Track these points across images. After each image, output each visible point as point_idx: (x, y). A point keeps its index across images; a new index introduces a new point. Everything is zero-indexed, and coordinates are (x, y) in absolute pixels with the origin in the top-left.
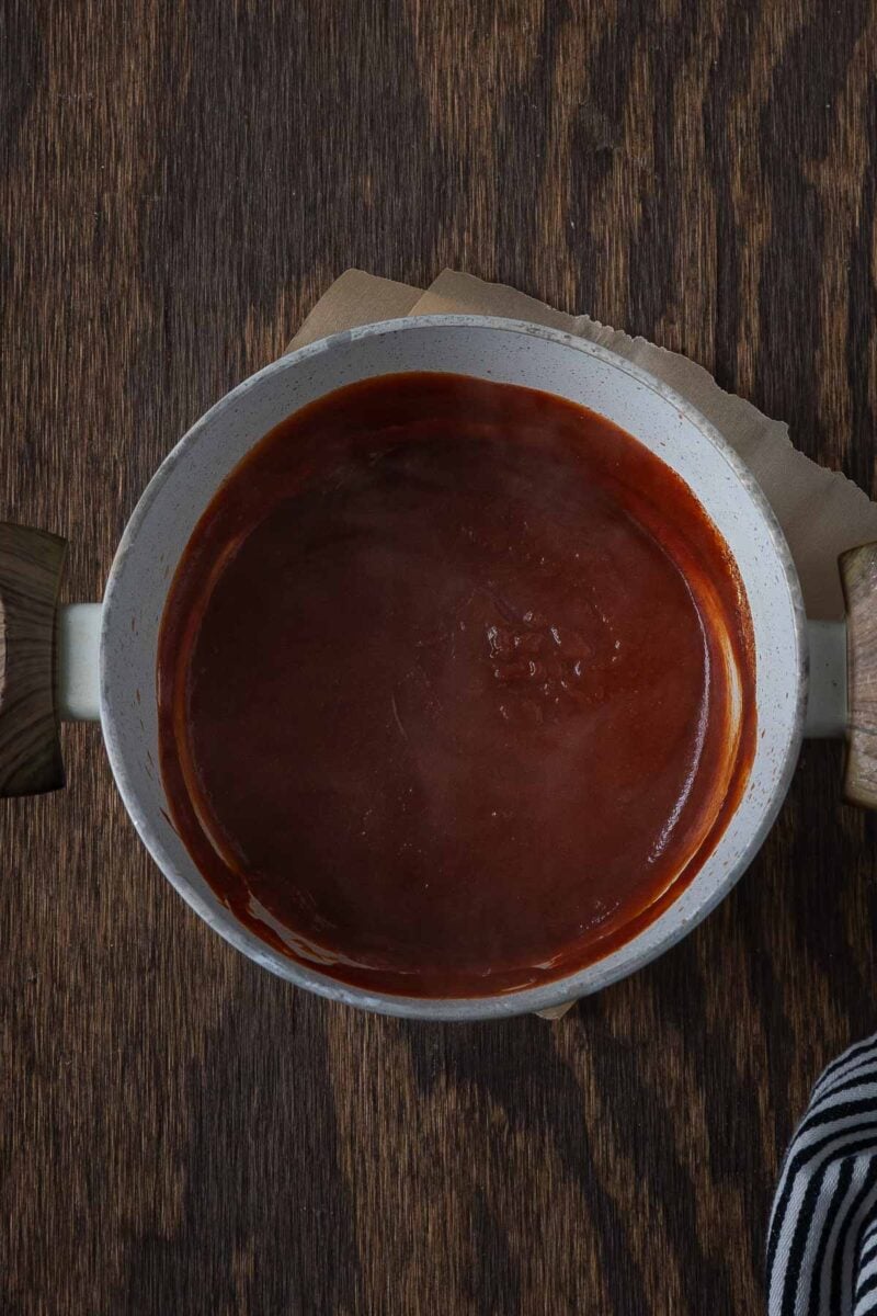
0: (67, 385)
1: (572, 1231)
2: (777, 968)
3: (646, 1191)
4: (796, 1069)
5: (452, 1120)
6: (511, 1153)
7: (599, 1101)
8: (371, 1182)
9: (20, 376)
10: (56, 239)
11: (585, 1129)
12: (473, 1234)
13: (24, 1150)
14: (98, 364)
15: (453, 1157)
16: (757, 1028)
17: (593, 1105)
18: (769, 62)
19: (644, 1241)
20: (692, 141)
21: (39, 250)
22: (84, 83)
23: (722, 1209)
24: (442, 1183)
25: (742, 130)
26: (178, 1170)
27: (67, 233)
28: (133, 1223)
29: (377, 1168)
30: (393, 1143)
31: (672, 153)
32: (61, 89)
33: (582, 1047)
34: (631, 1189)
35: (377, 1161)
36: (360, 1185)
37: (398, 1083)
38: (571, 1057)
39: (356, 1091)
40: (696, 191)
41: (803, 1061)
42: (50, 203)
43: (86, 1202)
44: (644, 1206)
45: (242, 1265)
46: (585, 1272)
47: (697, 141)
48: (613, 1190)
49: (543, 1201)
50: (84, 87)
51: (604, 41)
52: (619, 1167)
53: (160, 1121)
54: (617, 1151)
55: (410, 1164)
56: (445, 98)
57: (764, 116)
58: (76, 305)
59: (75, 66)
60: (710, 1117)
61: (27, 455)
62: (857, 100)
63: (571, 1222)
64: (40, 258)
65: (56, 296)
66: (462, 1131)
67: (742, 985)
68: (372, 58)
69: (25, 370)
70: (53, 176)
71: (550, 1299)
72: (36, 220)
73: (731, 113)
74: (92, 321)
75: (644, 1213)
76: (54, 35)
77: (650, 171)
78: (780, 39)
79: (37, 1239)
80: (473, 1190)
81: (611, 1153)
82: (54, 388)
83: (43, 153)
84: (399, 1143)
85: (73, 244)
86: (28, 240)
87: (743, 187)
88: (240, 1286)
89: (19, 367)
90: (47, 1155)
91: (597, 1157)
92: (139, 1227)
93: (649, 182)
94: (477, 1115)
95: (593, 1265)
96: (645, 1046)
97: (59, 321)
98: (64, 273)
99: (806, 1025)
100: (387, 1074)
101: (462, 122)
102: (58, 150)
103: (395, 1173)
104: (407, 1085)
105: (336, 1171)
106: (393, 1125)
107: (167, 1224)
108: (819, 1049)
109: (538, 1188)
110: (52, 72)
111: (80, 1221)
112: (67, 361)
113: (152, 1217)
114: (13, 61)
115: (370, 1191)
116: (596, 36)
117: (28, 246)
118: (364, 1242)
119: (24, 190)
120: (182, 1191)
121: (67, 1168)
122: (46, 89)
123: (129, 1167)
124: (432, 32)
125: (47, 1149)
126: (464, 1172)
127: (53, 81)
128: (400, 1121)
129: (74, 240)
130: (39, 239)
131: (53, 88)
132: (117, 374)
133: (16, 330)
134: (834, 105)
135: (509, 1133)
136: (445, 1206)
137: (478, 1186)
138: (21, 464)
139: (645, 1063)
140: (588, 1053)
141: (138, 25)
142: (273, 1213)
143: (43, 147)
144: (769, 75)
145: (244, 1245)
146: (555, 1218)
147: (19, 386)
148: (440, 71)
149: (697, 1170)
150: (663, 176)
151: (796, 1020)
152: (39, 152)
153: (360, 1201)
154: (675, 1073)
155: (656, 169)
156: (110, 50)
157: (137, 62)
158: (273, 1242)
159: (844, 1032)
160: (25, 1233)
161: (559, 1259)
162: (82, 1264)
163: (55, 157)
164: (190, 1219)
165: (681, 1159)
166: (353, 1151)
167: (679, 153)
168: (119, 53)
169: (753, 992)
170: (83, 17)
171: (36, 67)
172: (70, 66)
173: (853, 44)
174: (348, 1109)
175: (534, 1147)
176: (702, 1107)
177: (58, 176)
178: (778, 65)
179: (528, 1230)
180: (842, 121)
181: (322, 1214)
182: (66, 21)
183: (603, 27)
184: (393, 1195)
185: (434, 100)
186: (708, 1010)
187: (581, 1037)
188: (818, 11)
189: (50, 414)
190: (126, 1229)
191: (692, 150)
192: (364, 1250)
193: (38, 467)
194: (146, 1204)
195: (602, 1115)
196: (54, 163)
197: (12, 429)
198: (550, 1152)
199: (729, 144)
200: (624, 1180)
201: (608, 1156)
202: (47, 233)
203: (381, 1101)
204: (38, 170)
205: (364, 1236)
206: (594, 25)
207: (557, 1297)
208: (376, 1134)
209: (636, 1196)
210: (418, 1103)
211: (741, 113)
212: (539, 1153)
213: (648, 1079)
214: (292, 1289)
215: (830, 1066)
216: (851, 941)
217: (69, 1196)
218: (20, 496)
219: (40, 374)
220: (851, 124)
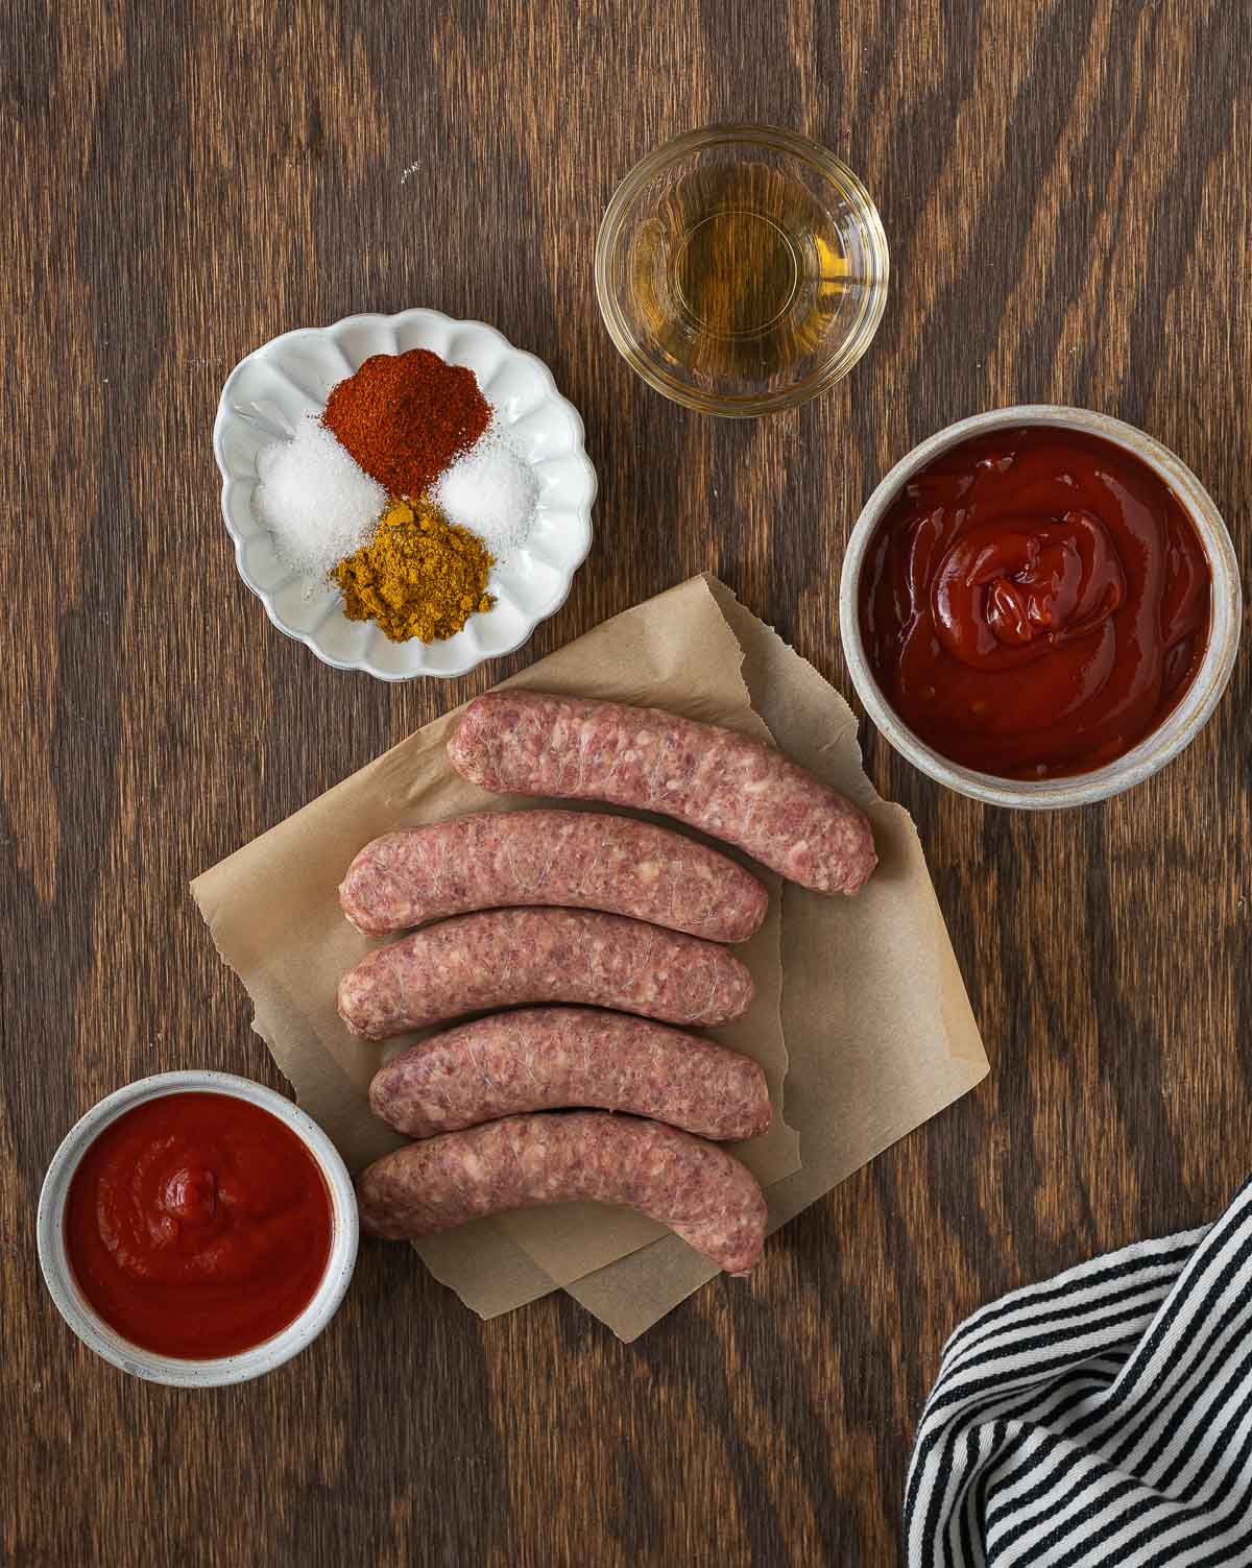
0: (206, 665)
1: (712, 1477)
2: (911, 1230)
3: (783, 1439)
4: (927, 1325)
5: (598, 1376)
6: (655, 1406)
7: (739, 1354)
8: (522, 1434)
9: (158, 657)
10: (190, 513)
11: (725, 1379)
12: (620, 1480)
13: (190, 1409)
14: (237, 642)
15: (600, 1408)
16: (890, 1288)
17: (733, 1360)
18: (919, 318)
19: (781, 1484)
20: (838, 404)
21: (172, 524)
22: (212, 348)
23: (854, 1454)
24: (589, 1435)
25: (889, 392)
26: (338, 1423)
27: (200, 506)
28: (296, 1475)
29: (527, 1420)
30: (543, 1398)
31: (818, 417)
32: (189, 354)
33: (722, 1307)
34: (769, 1438)
35: (527, 1414)
36: (512, 1434)
37: (546, 1343)
38: (713, 1316)
39: (506, 1350)
40: (842, 457)
41: (934, 1318)
42: (181, 476)
43: (250, 1455)
44: (781, 1452)
45: (400, 1511)
46: (724, 1512)
47: (844, 405)
48: (751, 1439)
49: (686, 1449)
50: (212, 351)
51: (750, 296)
52: (757, 1418)
53: (320, 1380)
54: (756, 1403)
55: (559, 1417)
56: (586, 361)
57: (914, 376)
58: (212, 581)
59: (202, 331)
60: (844, 1370)
61: (168, 738)
62: (1009, 358)
63: (712, 1469)
64: (174, 533)
65: (191, 573)
66: (608, 1387)
67: (876, 1247)
68: (509, 317)
69: (163, 651)
70: (184, 447)
71: (692, 1537)
72: (169, 493)
73: (879, 373)
74: (229, 598)
75: (781, 1460)
76: (180, 296)
77: (794, 436)
78: (930, 293)
79: (205, 1489)
80: (620, 1439)
81: (751, 1407)
82: (193, 668)
83: (173, 422)
84: (548, 1398)
85: (207, 519)
86: (160, 514)
87: (890, 452)
88: (398, 1528)
89: (157, 647)
90: (212, 1412)
91: (737, 1409)
92: (302, 1475)
93: (794, 446)
94: (622, 1372)
95: (733, 1506)
96: (783, 1304)
97: (195, 598)
98: (199, 550)
99: (938, 1285)
100: (536, 1333)
101: (603, 386)
102: (188, 421)
103: (544, 1426)
104: (555, 1343)
105: (488, 1424)
106: (542, 1381)
107: (329, 1471)
108: (950, 1308)
109: (681, 1438)
110: (179, 337)
111: (246, 1474)
112: (205, 642)
113: (315, 1467)
114: (138, 324)
115: (520, 1439)
116: (741, 291)
117: (161, 521)
118: (516, 1490)
119: (154, 461)
120: (342, 1445)
121: (231, 1425)
122: (174, 355)
123: (291, 1425)
124: (571, 290)
125: (212, 1404)
126: (610, 1422)
127: (180, 346)
128: (549, 1377)
129: (207, 514)
130: (171, 513)
131: (180, 353)
132: (256, 653)
133: (152, 607)
134: (984, 363)
135: (653, 1386)
136: (592, 1454)
137: (623, 1436)
138: (162, 746)
139: (783, 1321)
140: (728, 1312)
141: (266, 284)
142: (429, 1463)
143: (172, 415)
144: (919, 334)
145: (402, 1492)
146: (696, 1463)
147: (158, 666)
148: (580, 332)
149: (832, 1416)
150: (808, 442)
151: (927, 1280)
152: (168, 422)
153: (511, 1451)
154: (811, 1330)
155: (802, 434)
156: (238, 312)
157: (266, 325)
158: (430, 1490)
159: (974, 1292)
160: (193, 1482)
161: (700, 1500)
162: (249, 1511)
163: (185, 426)
164: (350, 1467)
165: (817, 1411)
166: (504, 1406)
167: (825, 417)
168: (248, 314)
169: (887, 1254)
170: (210, 277)
171: (162, 329)
172: (197, 330)
173: (1006, 299)
174: (499, 1367)
175: (677, 1399)
176: (838, 1361)
177: (189, 447)
178: (928, 320)
179: (671, 1476)
180: (992, 383)
181: (476, 1464)
182: (191, 281)
183: (749, 283)
184: (544, 1445)
185: (573, 362)
186: (844, 1270)
187: (722, 1297)
188: (970, 262)
189: (189, 695)
190: (289, 1479)
191: (838, 413)
192: (516, 1495)
193: (179, 750)
194: (308, 1457)
195: (742, 1370)
196: (185, 432)
197: (152, 709)
198: (692, 1403)
199: (877, 408)
200: (761, 1428)
201: (747, 1407)
202: (180, 507)
203: (530, 1360)
204: (168, 442)
205: (516, 1484)
206: (739, 280)
207: (699, 1537)
208: (526, 1387)
209: (773, 1444)
210: (566, 1360)
211: (889, 375)
212: (682, 1405)
213: (786, 1336)
214: (448, 1534)
215: (960, 1328)
216: (982, 1204)
217: (234, 1449)
218: (163, 778)
219: (178, 653)
220: (1002, 384)
